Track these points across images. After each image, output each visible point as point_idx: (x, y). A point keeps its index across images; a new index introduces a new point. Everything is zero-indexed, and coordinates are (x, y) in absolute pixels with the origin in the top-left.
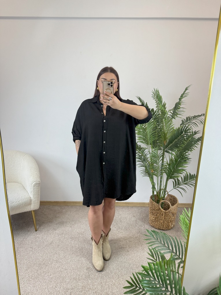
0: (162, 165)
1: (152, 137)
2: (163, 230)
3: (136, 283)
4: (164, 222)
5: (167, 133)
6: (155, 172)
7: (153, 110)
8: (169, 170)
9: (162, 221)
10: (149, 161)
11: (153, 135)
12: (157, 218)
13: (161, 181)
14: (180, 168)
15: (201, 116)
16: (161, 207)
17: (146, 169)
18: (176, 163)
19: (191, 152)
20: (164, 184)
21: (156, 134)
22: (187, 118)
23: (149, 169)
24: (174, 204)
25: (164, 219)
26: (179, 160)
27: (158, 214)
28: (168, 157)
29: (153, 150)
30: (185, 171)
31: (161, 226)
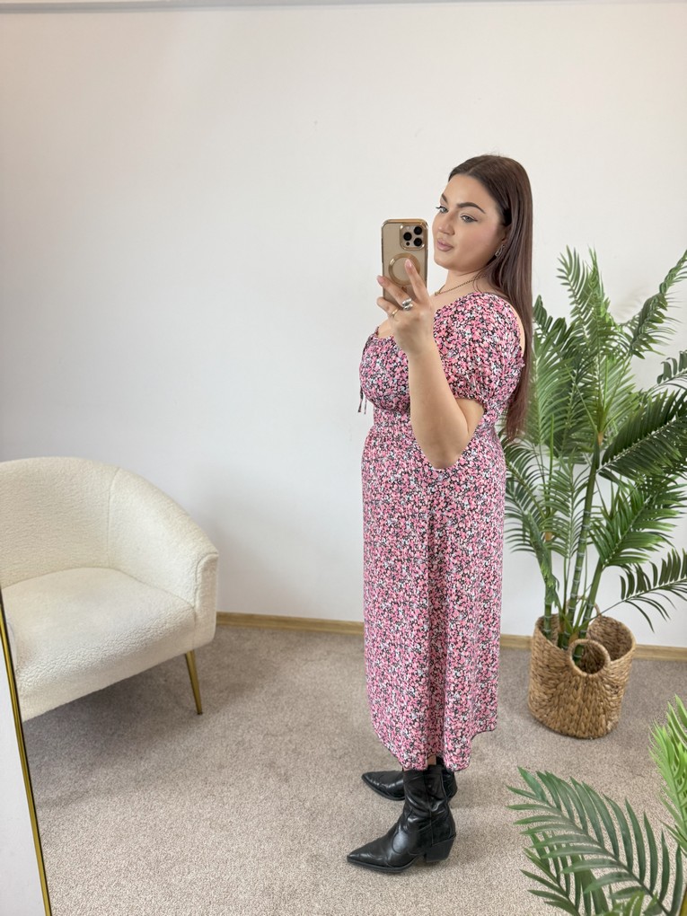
0: (585, 515)
1: (554, 419)
2: (575, 736)
4: (580, 709)
5: (609, 403)
6: (558, 540)
7: (561, 322)
8: (608, 534)
9: (573, 709)
10: (537, 499)
11: (559, 411)
12: (559, 696)
13: (577, 572)
14: (646, 530)
16: (575, 659)
17: (526, 528)
18: (636, 514)
20: (590, 582)
21: (567, 408)
22: (681, 355)
23: (537, 529)
24: (618, 651)
25: (582, 702)
26: (647, 501)
27: (561, 682)
28: (605, 492)
29: (555, 462)
30: (664, 539)
31: (571, 722)
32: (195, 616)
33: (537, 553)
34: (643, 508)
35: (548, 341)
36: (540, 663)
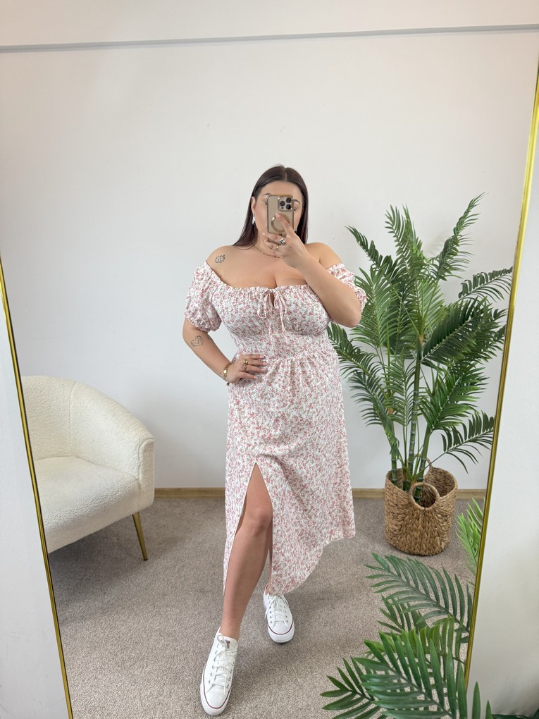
0: (415, 394)
1: (388, 327)
2: (420, 555)
3: (354, 684)
4: (422, 534)
5: (425, 316)
6: (399, 413)
7: (388, 259)
8: (432, 407)
9: (416, 534)
10: (382, 387)
11: (391, 321)
12: (406, 526)
13: (412, 435)
14: (460, 402)
15: (510, 271)
16: (416, 500)
17: (376, 407)
18: (450, 391)
20: (422, 443)
21: (396, 319)
22: (475, 278)
23: (382, 407)
24: (445, 490)
25: (422, 529)
26: (456, 383)
27: (406, 516)
28: (428, 376)
29: (392, 359)
30: (471, 408)
31: (416, 544)
32: (139, 486)
33: (384, 425)
34: (455, 386)
35: (380, 272)
36: (391, 504)
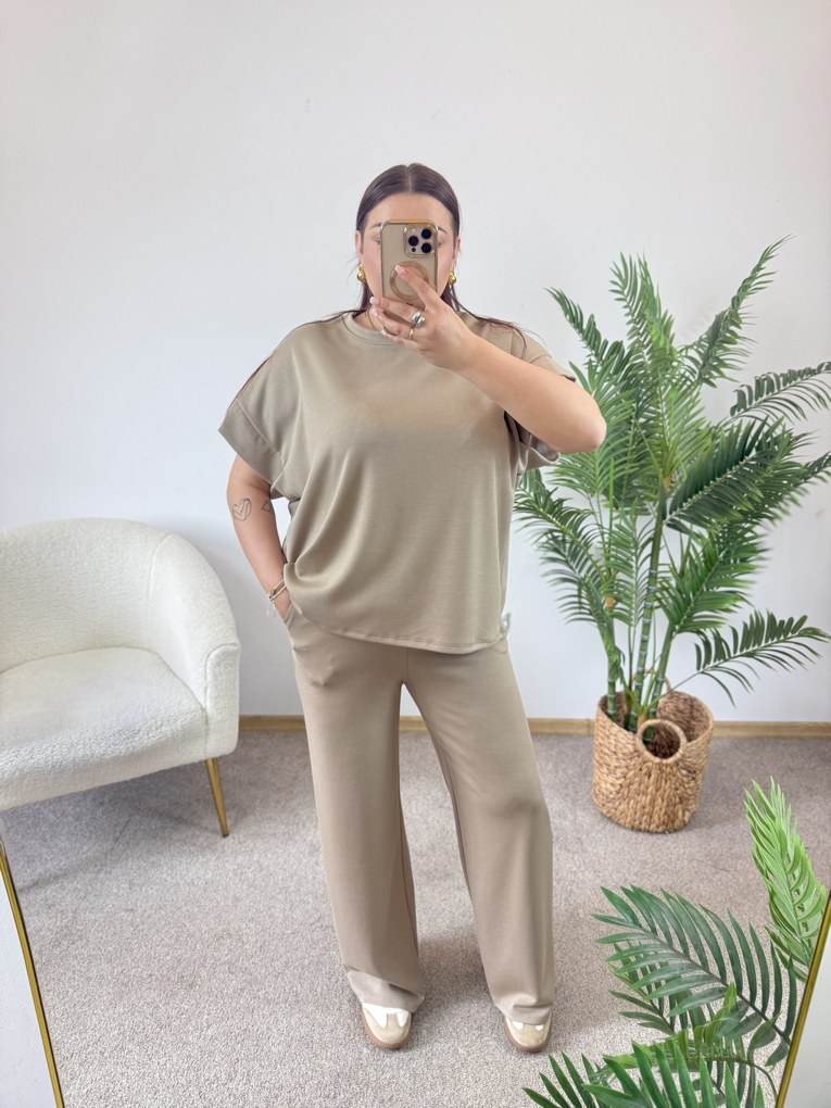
0: (651, 574)
1: (613, 463)
2: (648, 831)
4: (653, 801)
5: (674, 444)
6: (619, 605)
7: (617, 346)
8: (678, 595)
9: (645, 800)
10: (594, 558)
11: (618, 453)
12: (631, 784)
13: (644, 642)
14: (722, 589)
15: (819, 371)
16: (645, 743)
18: (709, 570)
19: (774, 524)
20: (659, 652)
21: (626, 449)
22: (759, 383)
24: (694, 730)
25: (654, 792)
26: (722, 555)
27: (630, 771)
28: (674, 546)
29: (614, 515)
30: (743, 599)
31: (643, 815)
33: (598, 622)
34: (717, 564)
35: (604, 370)
36: (606, 751)
